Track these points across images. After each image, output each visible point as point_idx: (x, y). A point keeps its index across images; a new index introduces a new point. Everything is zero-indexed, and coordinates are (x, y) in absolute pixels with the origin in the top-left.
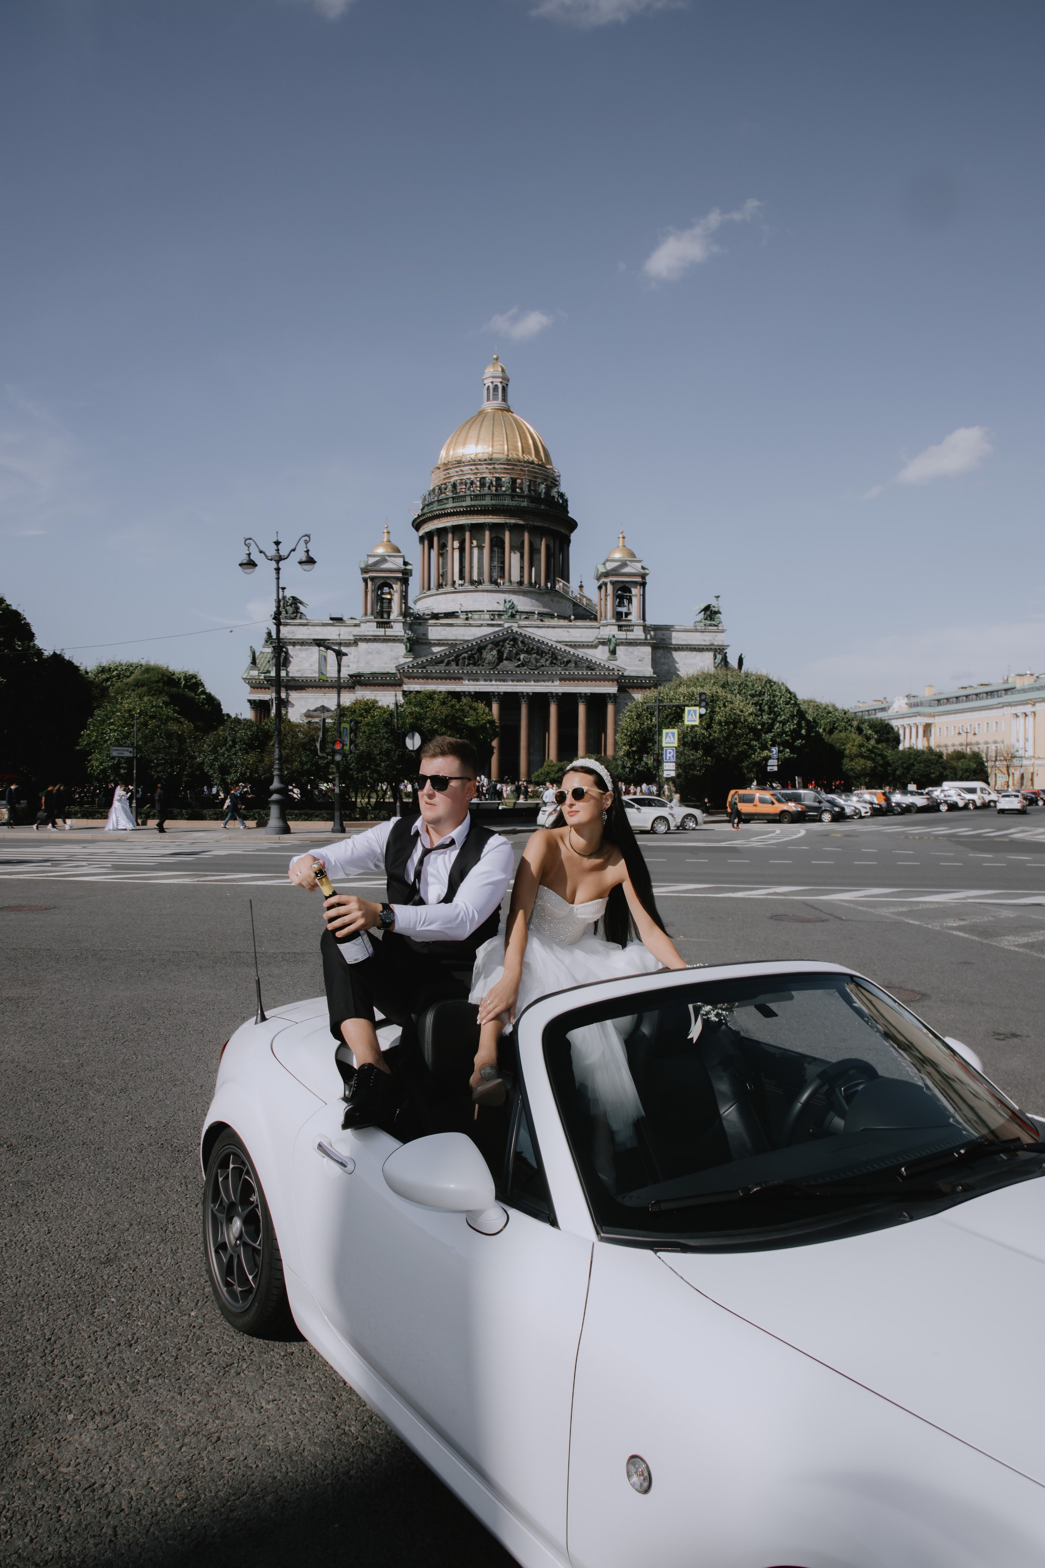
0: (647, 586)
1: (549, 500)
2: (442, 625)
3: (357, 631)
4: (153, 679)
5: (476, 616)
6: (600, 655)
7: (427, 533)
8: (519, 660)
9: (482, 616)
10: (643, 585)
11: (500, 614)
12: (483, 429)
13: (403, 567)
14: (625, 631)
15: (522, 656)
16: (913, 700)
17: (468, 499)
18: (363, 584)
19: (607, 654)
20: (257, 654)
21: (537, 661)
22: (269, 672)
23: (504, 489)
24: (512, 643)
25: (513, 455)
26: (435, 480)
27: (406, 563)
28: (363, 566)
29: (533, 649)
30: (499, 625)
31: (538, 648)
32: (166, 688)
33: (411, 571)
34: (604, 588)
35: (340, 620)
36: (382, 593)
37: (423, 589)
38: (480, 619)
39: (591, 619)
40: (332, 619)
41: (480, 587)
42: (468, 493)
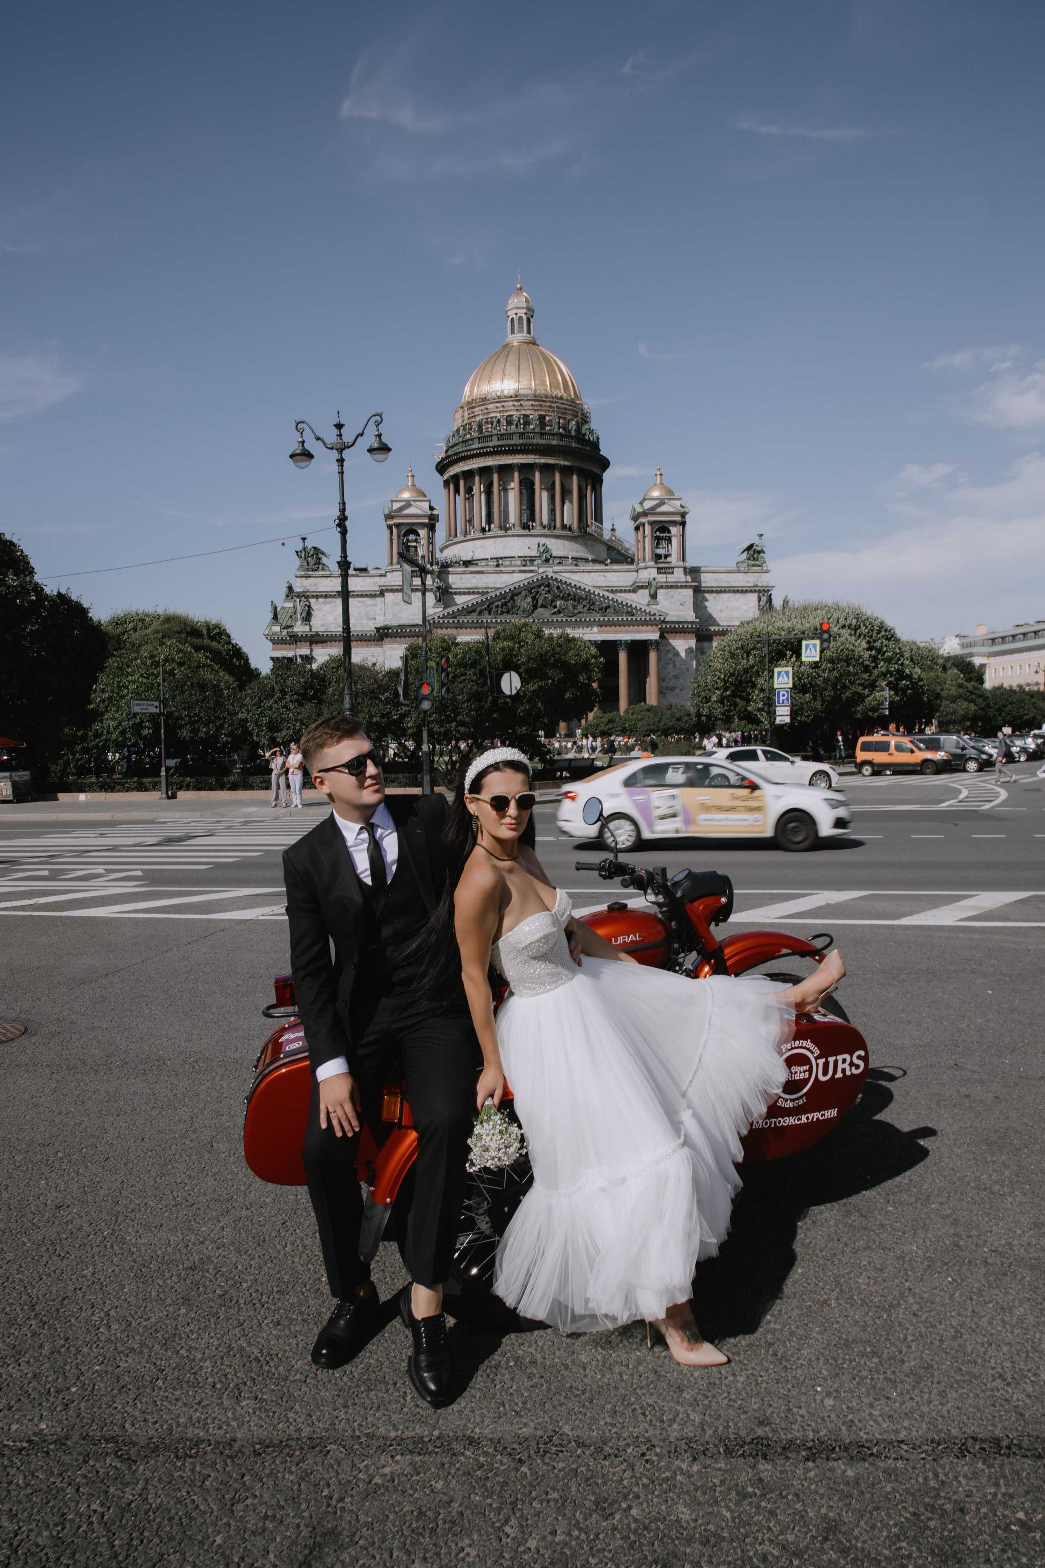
0: (687, 526)
1: (580, 437)
2: (472, 573)
3: (382, 581)
4: (175, 629)
5: (507, 563)
6: (640, 599)
7: (452, 477)
8: (555, 607)
9: (513, 563)
10: (683, 524)
11: (532, 560)
12: (508, 364)
13: (429, 512)
14: (665, 573)
15: (558, 603)
16: (965, 641)
17: (495, 438)
18: (388, 532)
19: (647, 599)
20: (278, 609)
21: (574, 607)
22: (292, 626)
23: (532, 427)
24: (547, 589)
25: (541, 391)
26: (458, 420)
27: (431, 508)
28: (387, 512)
29: (569, 595)
30: (532, 571)
31: (575, 594)
32: (189, 639)
33: (438, 516)
34: (641, 528)
35: (364, 570)
36: (408, 541)
37: (450, 536)
38: (511, 565)
39: (628, 563)
40: (355, 570)
41: (510, 532)
42: (494, 432)
